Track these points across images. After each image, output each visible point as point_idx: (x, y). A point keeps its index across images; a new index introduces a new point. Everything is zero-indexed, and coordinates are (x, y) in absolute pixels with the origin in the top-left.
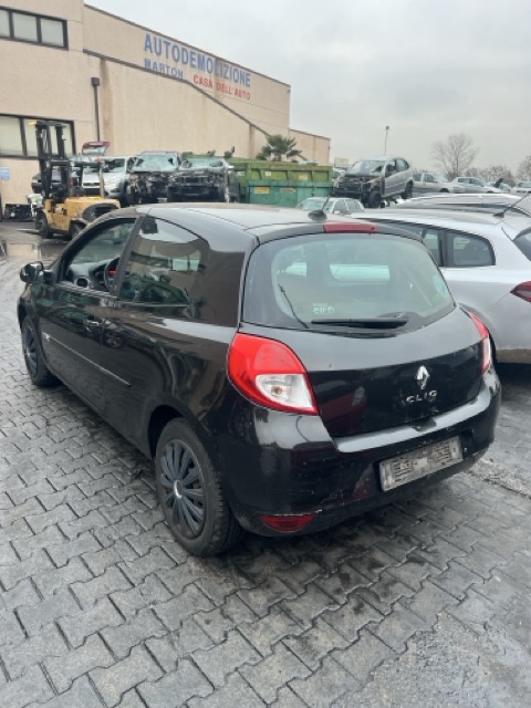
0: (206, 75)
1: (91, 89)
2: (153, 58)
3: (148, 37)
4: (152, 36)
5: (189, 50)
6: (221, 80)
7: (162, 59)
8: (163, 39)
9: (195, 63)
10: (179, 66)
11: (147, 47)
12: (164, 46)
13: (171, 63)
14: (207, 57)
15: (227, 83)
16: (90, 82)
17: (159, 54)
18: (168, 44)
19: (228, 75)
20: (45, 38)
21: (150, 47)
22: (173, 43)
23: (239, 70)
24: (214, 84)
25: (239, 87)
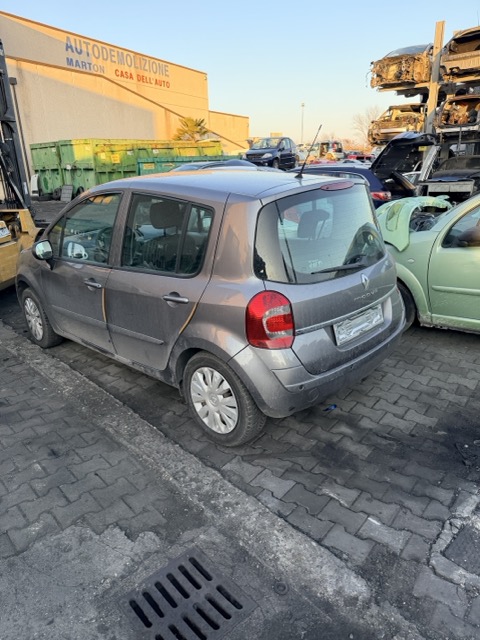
0: (125, 68)
2: (75, 57)
3: (68, 38)
4: (72, 38)
5: (108, 48)
7: (83, 57)
9: (115, 59)
10: (100, 62)
11: (68, 47)
12: (84, 46)
13: (92, 60)
14: (125, 53)
15: (146, 75)
17: (80, 53)
19: (147, 67)
21: (71, 48)
22: (92, 43)
23: (157, 62)
24: (135, 76)
25: (158, 77)
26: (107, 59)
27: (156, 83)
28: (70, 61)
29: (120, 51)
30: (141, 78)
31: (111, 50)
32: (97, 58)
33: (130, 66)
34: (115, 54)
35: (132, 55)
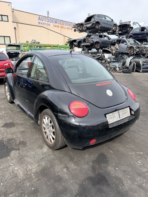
0: (57, 24)
1: (14, 30)
2: (41, 22)
3: (39, 17)
4: (41, 17)
5: (52, 19)
6: (62, 26)
7: (44, 22)
8: (44, 17)
9: (54, 22)
10: (49, 23)
11: (39, 19)
12: (44, 19)
13: (46, 22)
14: (57, 20)
15: (64, 26)
16: (14, 28)
17: (43, 21)
18: (45, 18)
19: (65, 24)
20: (3, 20)
21: (40, 19)
22: (47, 18)
23: (68, 23)
24: (60, 27)
25: (68, 27)
26: (51, 22)
27: (67, 28)
28: (39, 23)
29: (56, 20)
30: (62, 27)
31: (53, 20)
32: (48, 22)
33: (59, 24)
34: (54, 21)
35: (60, 21)
